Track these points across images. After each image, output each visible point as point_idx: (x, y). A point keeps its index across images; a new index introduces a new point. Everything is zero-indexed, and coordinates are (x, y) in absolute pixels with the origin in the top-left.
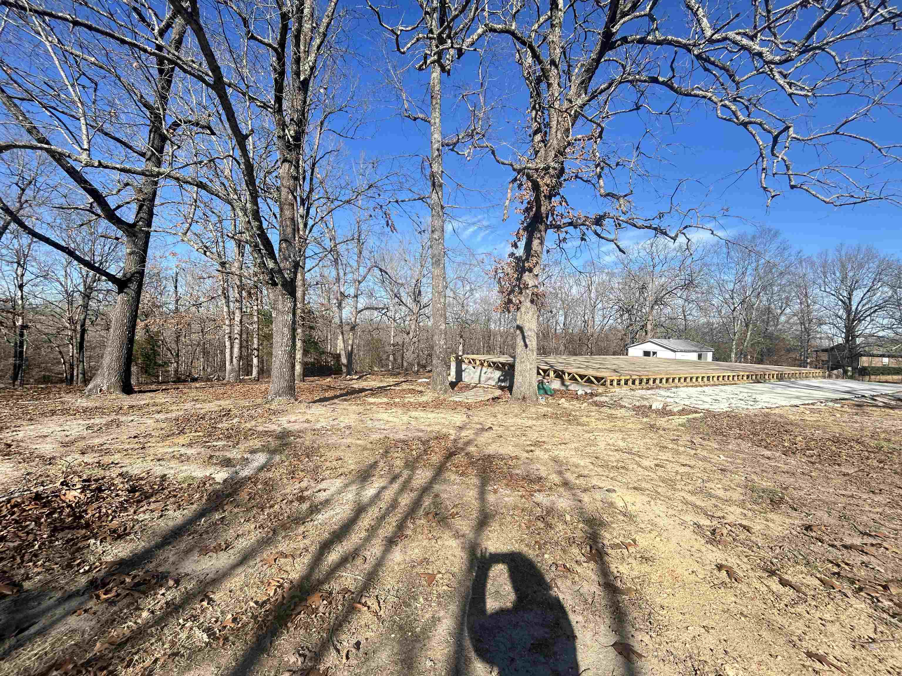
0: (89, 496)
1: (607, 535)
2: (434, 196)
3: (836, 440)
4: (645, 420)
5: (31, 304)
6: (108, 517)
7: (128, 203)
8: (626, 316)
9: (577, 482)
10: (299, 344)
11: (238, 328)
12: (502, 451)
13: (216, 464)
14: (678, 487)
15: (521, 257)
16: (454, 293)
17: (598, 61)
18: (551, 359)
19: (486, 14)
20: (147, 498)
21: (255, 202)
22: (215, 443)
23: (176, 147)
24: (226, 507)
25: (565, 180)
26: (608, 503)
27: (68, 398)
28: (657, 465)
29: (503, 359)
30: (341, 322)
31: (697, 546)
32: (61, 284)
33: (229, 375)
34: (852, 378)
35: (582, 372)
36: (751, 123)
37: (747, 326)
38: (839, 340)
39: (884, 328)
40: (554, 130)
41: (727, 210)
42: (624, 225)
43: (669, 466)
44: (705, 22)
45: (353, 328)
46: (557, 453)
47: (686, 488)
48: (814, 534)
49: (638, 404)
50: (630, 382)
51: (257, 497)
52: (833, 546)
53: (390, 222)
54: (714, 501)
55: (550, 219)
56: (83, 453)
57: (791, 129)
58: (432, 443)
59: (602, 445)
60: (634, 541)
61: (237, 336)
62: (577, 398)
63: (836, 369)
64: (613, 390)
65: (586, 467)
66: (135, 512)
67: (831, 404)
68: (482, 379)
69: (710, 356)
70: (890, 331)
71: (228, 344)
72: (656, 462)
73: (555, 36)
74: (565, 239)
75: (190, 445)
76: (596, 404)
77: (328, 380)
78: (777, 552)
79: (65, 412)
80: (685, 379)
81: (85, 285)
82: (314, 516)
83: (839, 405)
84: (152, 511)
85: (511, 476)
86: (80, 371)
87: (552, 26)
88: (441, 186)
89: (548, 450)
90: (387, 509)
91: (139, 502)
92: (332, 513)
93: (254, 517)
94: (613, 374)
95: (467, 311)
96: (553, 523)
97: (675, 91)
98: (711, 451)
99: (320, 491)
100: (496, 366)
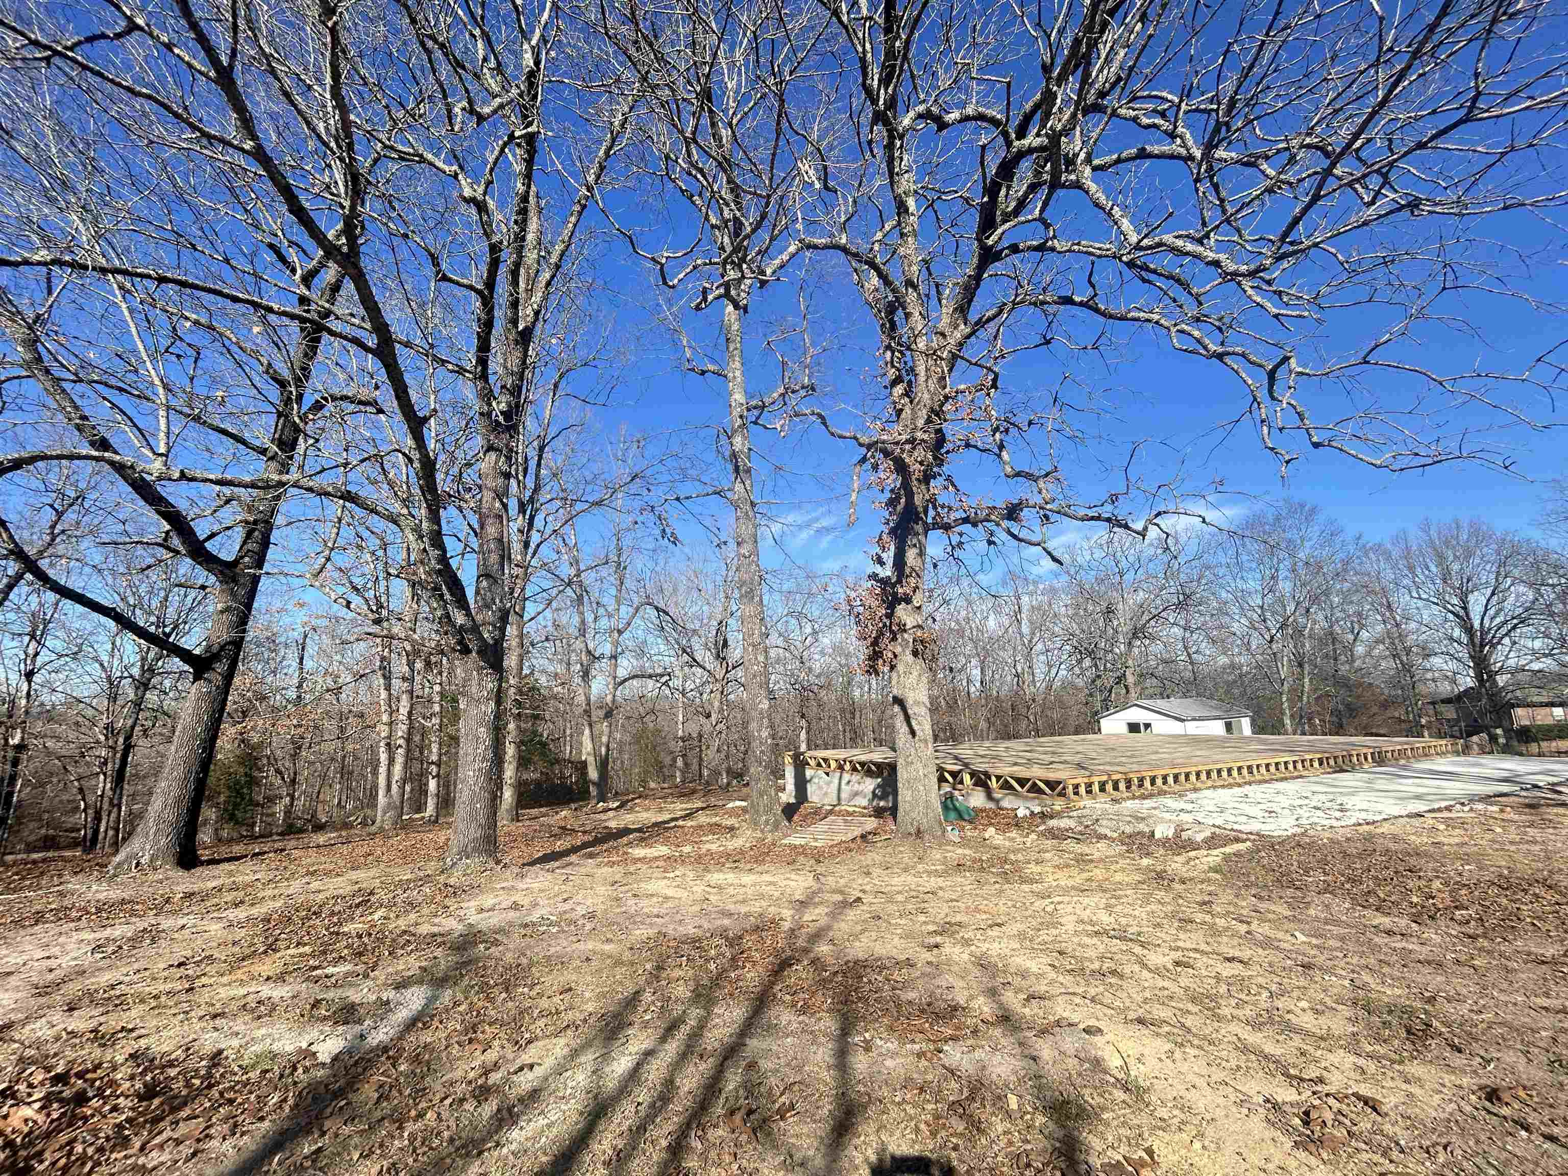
0: (55, 1115)
1: (1096, 1143)
2: (739, 487)
3: (1505, 884)
4: (1145, 862)
5: (42, 704)
6: (83, 1164)
7: (228, 528)
8: (1087, 662)
9: (1027, 1011)
10: (510, 751)
11: (404, 727)
12: (880, 950)
13: (325, 1018)
14: (1226, 1011)
15: (889, 578)
16: (786, 640)
17: (978, 278)
18: (965, 751)
19: (799, 226)
20: (174, 1110)
21: (435, 518)
22: (330, 970)
23: (311, 441)
24: (327, 1124)
25: (948, 452)
26: (1089, 1060)
27: (74, 884)
28: (1177, 963)
29: (879, 755)
30: (588, 704)
31: (1278, 1158)
32: (102, 665)
33: (382, 815)
34: (1507, 750)
35: (1022, 772)
36: (1228, 354)
37: (1301, 665)
38: (1468, 681)
39: (1537, 655)
40: (922, 378)
41: (1221, 483)
42: (1054, 517)
43: (1201, 962)
44: (1126, 224)
45: (609, 715)
46: (984, 947)
47: (1239, 1013)
48: (1505, 1111)
49: (1128, 830)
50: (1109, 787)
51: (394, 1093)
52: (1552, 1138)
53: (668, 530)
54: (1297, 1041)
55: (931, 513)
56: (71, 1010)
57: (1292, 360)
58: (748, 941)
59: (1069, 923)
60: (1150, 1152)
61: (401, 742)
62: (1017, 824)
63: (1477, 733)
64: (1082, 804)
65: (1039, 976)
66: (142, 1148)
67: (1480, 806)
68: (844, 795)
69: (1246, 725)
70: (1549, 661)
71: (383, 757)
72: (1177, 955)
73: (909, 247)
74: (960, 544)
75: (281, 978)
76: (1052, 834)
77: (563, 813)
78: (1441, 1159)
79: (62, 914)
80: (1208, 773)
81: (143, 666)
82: (503, 1136)
83: (1495, 808)
84: (178, 1142)
85: (898, 1006)
86: (111, 824)
87: (902, 235)
88: (748, 471)
89: (967, 942)
90: (652, 1105)
91: (156, 1120)
92: (542, 1122)
93: (381, 1146)
94: (1076, 772)
95: (810, 669)
96: (983, 1118)
97: (1103, 314)
98: (1277, 923)
99: (521, 1069)
100: (868, 769)
